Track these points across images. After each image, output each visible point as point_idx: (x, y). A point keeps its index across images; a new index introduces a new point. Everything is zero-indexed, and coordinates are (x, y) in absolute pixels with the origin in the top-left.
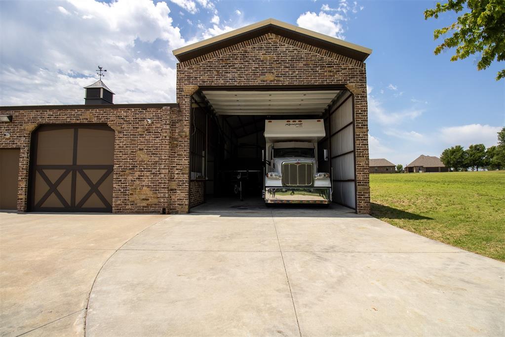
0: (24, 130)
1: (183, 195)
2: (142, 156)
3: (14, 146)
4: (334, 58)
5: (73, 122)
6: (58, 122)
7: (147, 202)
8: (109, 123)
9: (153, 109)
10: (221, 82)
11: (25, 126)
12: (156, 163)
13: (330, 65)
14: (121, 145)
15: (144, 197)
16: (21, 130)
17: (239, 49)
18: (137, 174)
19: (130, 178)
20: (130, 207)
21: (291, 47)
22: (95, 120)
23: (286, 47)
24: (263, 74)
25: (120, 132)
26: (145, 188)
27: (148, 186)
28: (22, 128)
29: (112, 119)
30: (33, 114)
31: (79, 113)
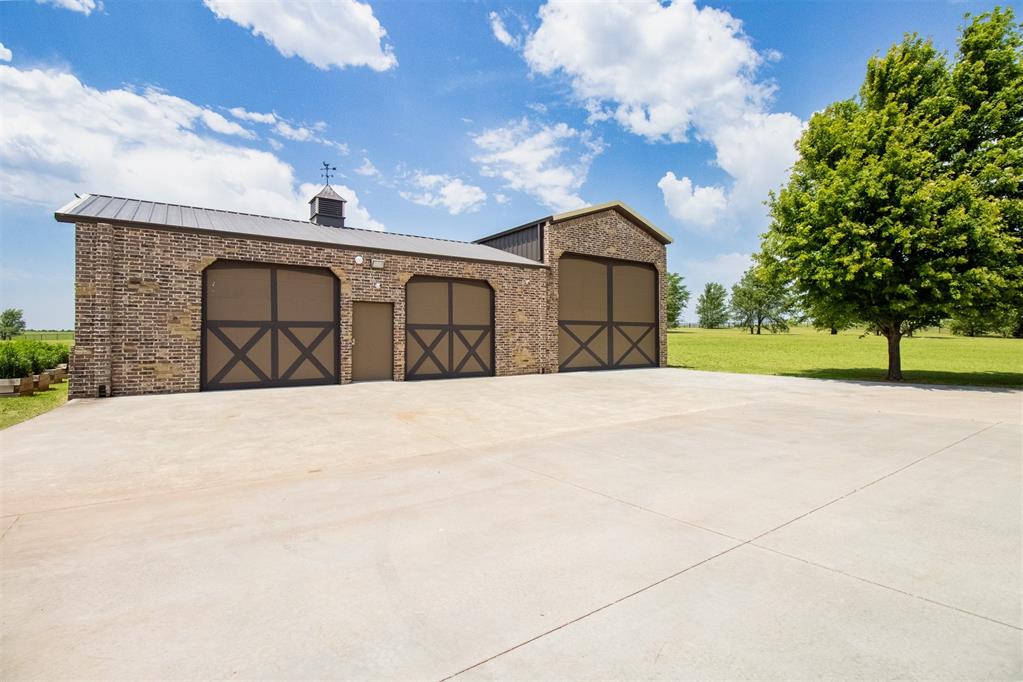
0: (399, 280)
1: (555, 355)
2: (521, 317)
3: (388, 300)
4: (648, 240)
5: (455, 275)
6: (439, 275)
7: (528, 363)
8: (490, 281)
9: (529, 270)
10: (581, 250)
11: (399, 275)
12: (532, 325)
13: (648, 245)
14: (503, 304)
15: (524, 358)
16: (395, 281)
17: (592, 221)
18: (518, 335)
19: (511, 339)
20: (511, 369)
21: (626, 226)
22: (477, 276)
23: (622, 224)
24: (608, 247)
25: (501, 291)
26: (525, 349)
27: (527, 348)
28: (396, 277)
29: (493, 276)
30: (409, 261)
31: (461, 266)
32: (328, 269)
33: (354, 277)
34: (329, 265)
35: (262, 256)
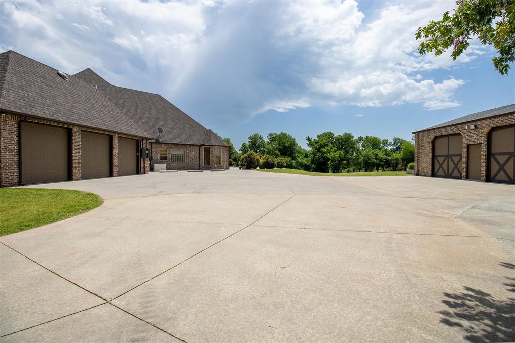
0: (484, 132)
3: (478, 143)
11: (484, 130)
16: (482, 133)
28: (482, 131)
30: (488, 122)
32: (459, 133)
33: (466, 134)
34: (459, 132)
35: (443, 133)
